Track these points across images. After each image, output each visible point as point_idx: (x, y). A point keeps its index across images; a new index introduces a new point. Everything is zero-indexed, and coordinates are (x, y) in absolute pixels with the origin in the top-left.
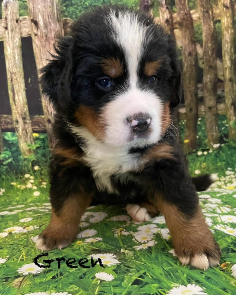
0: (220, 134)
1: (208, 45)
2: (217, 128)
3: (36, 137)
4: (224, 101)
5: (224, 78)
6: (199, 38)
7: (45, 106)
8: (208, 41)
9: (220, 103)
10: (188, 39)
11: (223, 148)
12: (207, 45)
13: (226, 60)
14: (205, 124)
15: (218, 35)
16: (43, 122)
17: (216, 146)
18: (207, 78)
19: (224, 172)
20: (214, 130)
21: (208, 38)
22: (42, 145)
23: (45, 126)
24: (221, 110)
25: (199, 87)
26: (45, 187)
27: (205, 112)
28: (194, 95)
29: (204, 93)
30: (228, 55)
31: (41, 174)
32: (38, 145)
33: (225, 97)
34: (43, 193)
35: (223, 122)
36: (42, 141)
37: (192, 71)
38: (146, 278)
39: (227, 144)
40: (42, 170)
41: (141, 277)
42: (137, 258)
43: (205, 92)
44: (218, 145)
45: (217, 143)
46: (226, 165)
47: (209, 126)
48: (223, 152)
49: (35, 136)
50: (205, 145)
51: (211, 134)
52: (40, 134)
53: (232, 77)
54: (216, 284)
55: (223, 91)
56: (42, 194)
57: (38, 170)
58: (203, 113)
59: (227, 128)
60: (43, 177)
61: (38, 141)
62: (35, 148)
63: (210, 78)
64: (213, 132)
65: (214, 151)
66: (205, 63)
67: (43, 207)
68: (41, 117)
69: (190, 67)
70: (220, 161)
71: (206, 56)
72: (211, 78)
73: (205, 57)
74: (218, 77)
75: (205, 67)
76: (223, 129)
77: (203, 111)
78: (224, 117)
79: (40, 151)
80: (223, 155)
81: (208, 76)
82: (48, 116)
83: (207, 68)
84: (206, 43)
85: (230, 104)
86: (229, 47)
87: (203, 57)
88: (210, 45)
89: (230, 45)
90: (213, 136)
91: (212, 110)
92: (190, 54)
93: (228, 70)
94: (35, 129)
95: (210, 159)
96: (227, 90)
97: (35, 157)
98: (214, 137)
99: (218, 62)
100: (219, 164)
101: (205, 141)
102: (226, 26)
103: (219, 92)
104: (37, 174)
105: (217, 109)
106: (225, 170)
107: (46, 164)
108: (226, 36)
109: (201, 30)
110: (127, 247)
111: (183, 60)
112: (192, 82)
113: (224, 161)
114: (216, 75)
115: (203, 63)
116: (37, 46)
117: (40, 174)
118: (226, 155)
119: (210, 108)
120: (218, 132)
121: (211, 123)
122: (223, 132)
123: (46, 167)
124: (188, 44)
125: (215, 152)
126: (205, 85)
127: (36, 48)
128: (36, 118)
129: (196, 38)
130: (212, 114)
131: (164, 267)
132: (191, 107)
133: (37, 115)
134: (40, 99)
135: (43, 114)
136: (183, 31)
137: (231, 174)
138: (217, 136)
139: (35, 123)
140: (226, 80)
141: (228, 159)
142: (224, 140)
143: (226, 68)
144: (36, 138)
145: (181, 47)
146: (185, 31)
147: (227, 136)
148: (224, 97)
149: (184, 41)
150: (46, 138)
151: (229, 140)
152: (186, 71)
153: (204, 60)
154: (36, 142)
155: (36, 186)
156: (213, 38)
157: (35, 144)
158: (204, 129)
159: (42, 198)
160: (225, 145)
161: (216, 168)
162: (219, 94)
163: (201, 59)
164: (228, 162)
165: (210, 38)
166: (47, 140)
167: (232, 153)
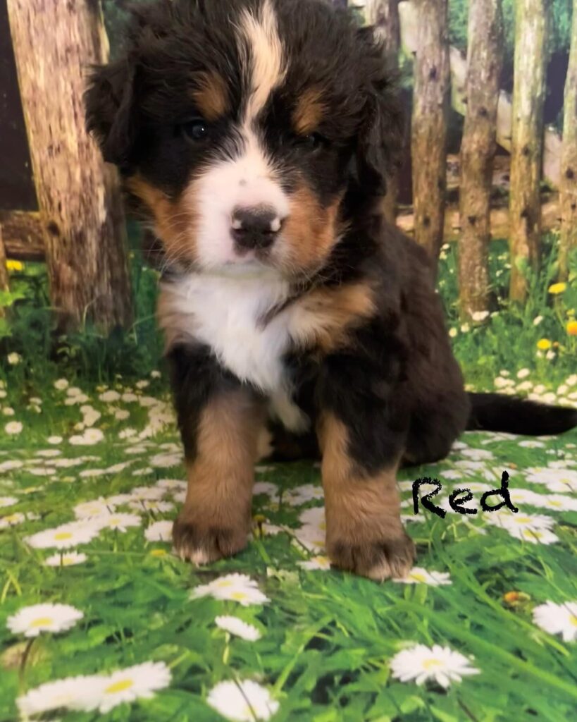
0: (490, 286)
1: (479, 54)
2: (484, 270)
3: (16, 271)
4: (507, 205)
5: (512, 143)
6: (459, 32)
7: (40, 186)
8: (480, 42)
9: (497, 207)
10: (433, 34)
11: (494, 321)
12: (476, 53)
13: (519, 99)
14: (457, 259)
15: (506, 29)
16: (36, 231)
17: (479, 316)
18: (471, 141)
19: (492, 380)
20: (477, 276)
21: (480, 36)
22: (32, 296)
23: (41, 242)
24: (497, 226)
25: (450, 163)
26: (38, 410)
27: (459, 229)
28: (436, 183)
29: (461, 181)
30: (527, 84)
31: (27, 375)
32: (20, 296)
33: (511, 195)
34: (30, 426)
35: (500, 258)
36: (33, 284)
37: (436, 120)
38: (336, 633)
39: (504, 312)
40: (29, 364)
41: (325, 631)
42: (308, 587)
43: (464, 176)
44: (484, 314)
45: (481, 310)
46: (496, 363)
47: (467, 264)
48: (494, 332)
49: (12, 269)
50: (453, 312)
51: (470, 285)
52: (27, 263)
53: (530, 143)
54: (498, 640)
55: (507, 178)
56: (28, 429)
57: (19, 365)
58: (456, 232)
59: (508, 273)
60: (31, 384)
61: (22, 282)
62: (10, 303)
63: (478, 142)
64: (473, 282)
65: (472, 328)
66: (470, 101)
67: (38, 461)
68: (31, 217)
69: (432, 111)
70: (485, 352)
71: (473, 82)
72: (481, 143)
73: (470, 85)
74: (497, 141)
75: (468, 112)
76: (498, 274)
77: (455, 225)
78: (503, 245)
79: (26, 313)
80: (493, 339)
81: (476, 137)
82: (50, 214)
83: (474, 114)
84: (476, 46)
85: (519, 214)
86: (532, 65)
87: (466, 85)
88: (484, 54)
89: (533, 58)
90: (472, 290)
91: (477, 225)
92: (433, 75)
93: (521, 123)
94: (13, 247)
95: (463, 349)
96: (515, 175)
97: (10, 329)
98: (476, 294)
99: (502, 101)
100: (482, 361)
101: (454, 304)
102: (527, 6)
103: (497, 181)
104: (17, 377)
105: (489, 223)
106: (494, 375)
107: (41, 349)
108: (525, 35)
109: (465, 11)
110: (281, 563)
111: (416, 90)
112: (434, 149)
113: (494, 353)
114: (493, 135)
115: (465, 101)
116: (20, 6)
117: (22, 375)
118: (500, 339)
119: (473, 220)
120: (486, 282)
121: (471, 258)
122: (498, 281)
123: (41, 357)
124: (432, 45)
125: (476, 331)
126: (464, 158)
127: (15, 11)
128: (16, 218)
129: (451, 32)
130: (476, 234)
131: (375, 607)
132: (428, 214)
133: (18, 209)
134: (27, 165)
135: (35, 207)
136: (422, 10)
137: (507, 386)
138: (482, 292)
139: (12, 231)
140: (515, 150)
141: (503, 351)
142: (499, 303)
143: (518, 120)
144: (14, 274)
145: (414, 53)
146: (427, 10)
147: (505, 292)
148: (507, 193)
149: (422, 35)
150: (45, 275)
151: (510, 303)
152: (421, 117)
153: (468, 93)
154: (16, 284)
155: (12, 406)
156: (493, 38)
157: (13, 290)
158: (454, 272)
159: (30, 439)
160: (501, 315)
161: (473, 370)
162: (496, 186)
163: (460, 90)
164: (502, 357)
165: (487, 36)
166: (47, 281)
167: (512, 334)
